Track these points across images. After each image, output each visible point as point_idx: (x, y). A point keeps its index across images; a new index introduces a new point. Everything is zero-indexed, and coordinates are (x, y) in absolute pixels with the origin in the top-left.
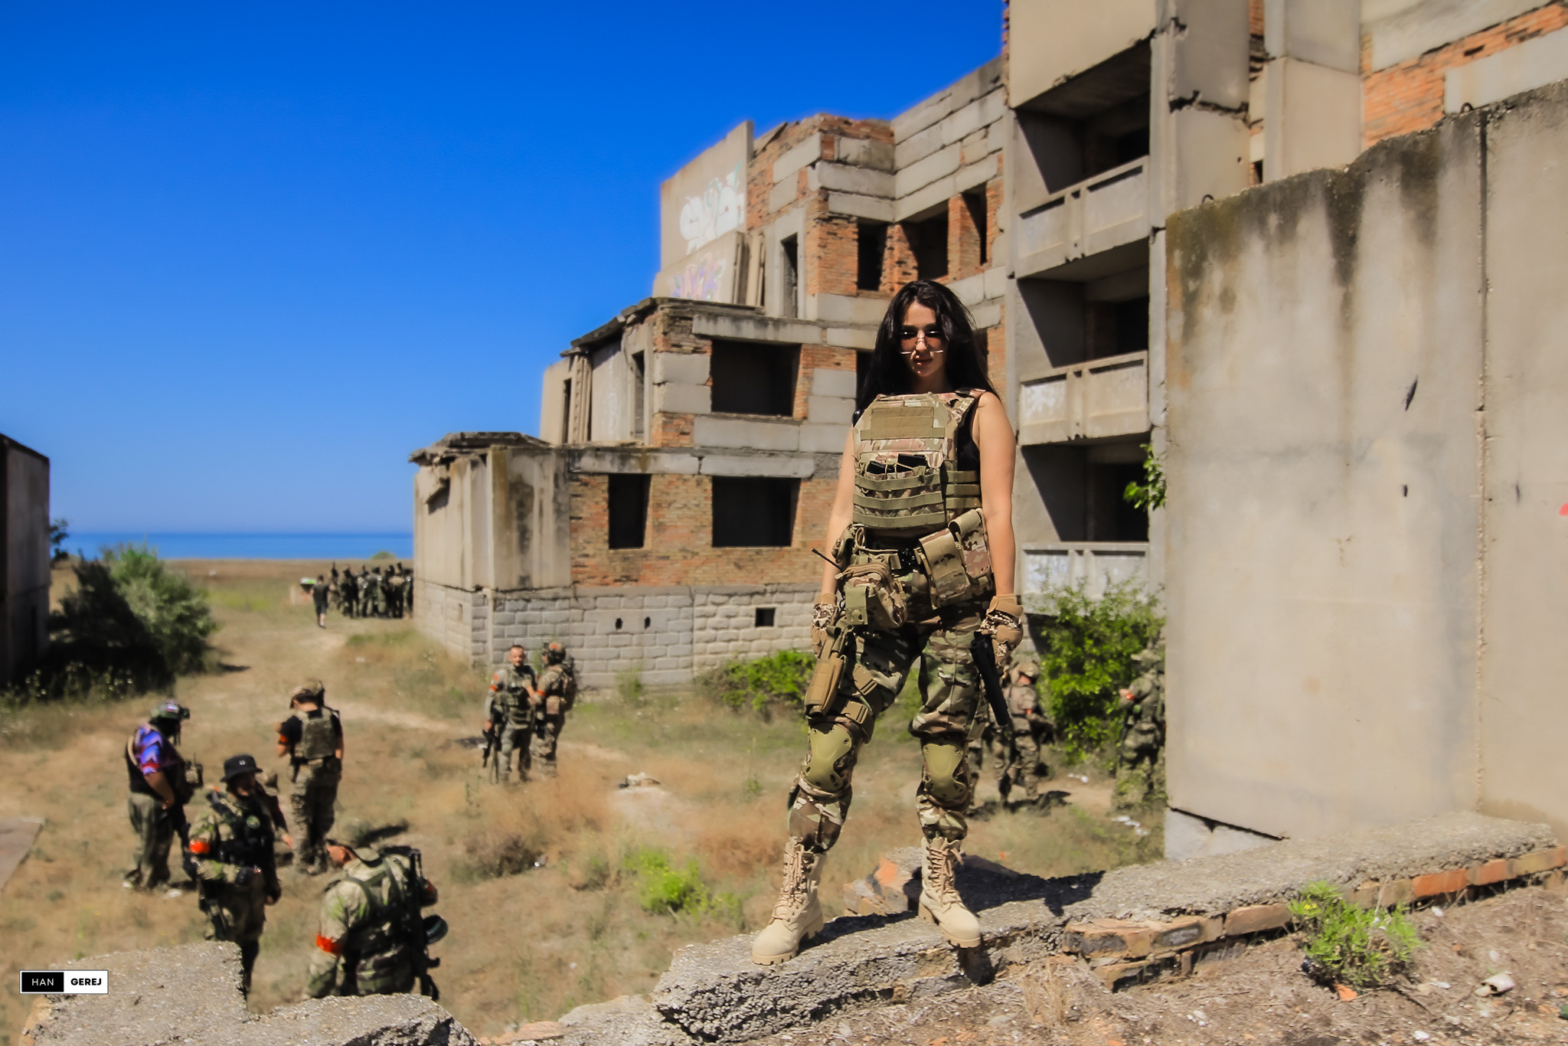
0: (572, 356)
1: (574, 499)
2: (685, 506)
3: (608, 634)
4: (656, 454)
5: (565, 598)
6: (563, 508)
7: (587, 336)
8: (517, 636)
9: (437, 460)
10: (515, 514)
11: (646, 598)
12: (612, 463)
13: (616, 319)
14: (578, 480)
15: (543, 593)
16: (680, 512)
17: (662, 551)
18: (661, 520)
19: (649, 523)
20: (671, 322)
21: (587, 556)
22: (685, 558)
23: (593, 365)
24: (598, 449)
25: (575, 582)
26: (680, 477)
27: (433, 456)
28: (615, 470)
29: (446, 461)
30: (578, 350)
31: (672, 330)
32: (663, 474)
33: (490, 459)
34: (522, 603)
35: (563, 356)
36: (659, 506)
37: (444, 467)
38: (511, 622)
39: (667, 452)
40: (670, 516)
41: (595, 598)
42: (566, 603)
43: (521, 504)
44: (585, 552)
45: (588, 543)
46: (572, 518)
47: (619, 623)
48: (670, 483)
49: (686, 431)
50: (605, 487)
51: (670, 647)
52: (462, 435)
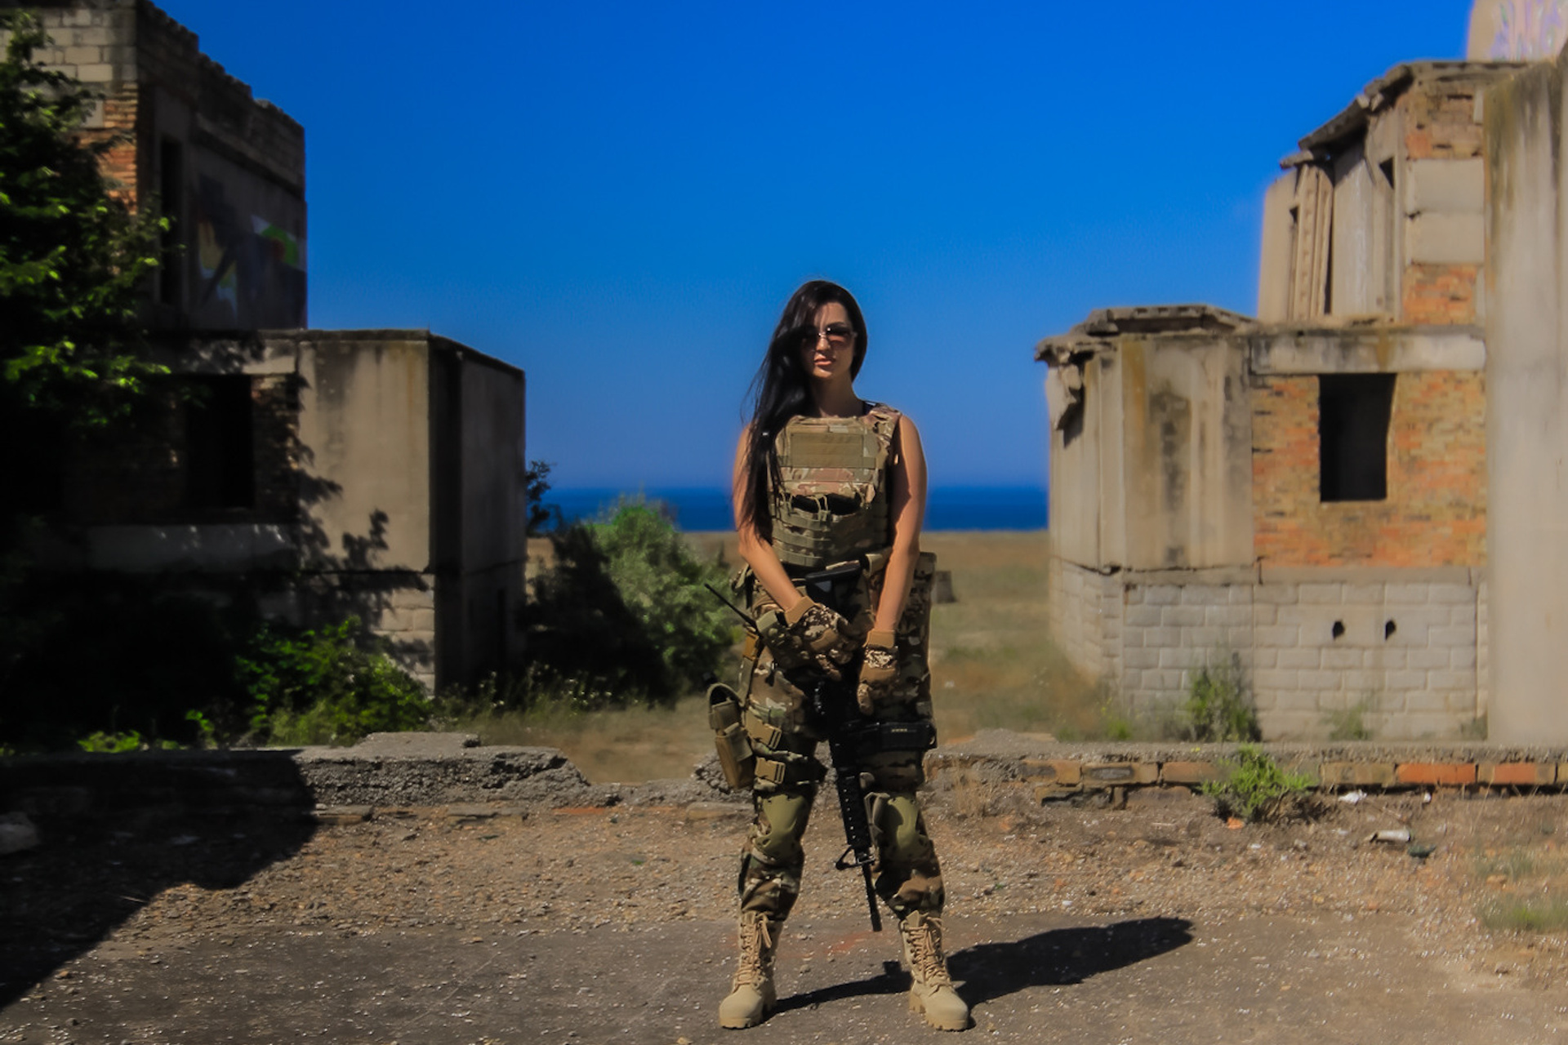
0: (1299, 166)
1: (1259, 419)
2: (1460, 426)
3: (1320, 648)
4: (1405, 338)
5: (1243, 584)
6: (1239, 435)
7: (1319, 131)
8: (1163, 646)
9: (1064, 357)
10: (1160, 445)
11: (1387, 587)
12: (1325, 355)
13: (1356, 103)
14: (1264, 387)
15: (1206, 575)
16: (1450, 438)
17: (1417, 504)
18: (1414, 452)
19: (1391, 459)
20: (1432, 106)
21: (1281, 514)
22: (1459, 517)
23: (1334, 181)
24: (1300, 334)
25: (1259, 559)
26: (1452, 377)
27: (1061, 350)
28: (1331, 368)
29: (1080, 359)
30: (1309, 156)
31: (1434, 119)
32: (1418, 373)
33: (1118, 358)
34: (1169, 592)
35: (1285, 167)
36: (1411, 427)
37: (1074, 368)
38: (1152, 623)
39: (1426, 334)
40: (1431, 445)
41: (1297, 585)
42: (1245, 593)
43: (1169, 429)
44: (1278, 507)
45: (1285, 491)
46: (1254, 450)
47: (1338, 629)
48: (1432, 387)
49: (1461, 293)
50: (1314, 395)
51: (1430, 674)
52: (1109, 312)
